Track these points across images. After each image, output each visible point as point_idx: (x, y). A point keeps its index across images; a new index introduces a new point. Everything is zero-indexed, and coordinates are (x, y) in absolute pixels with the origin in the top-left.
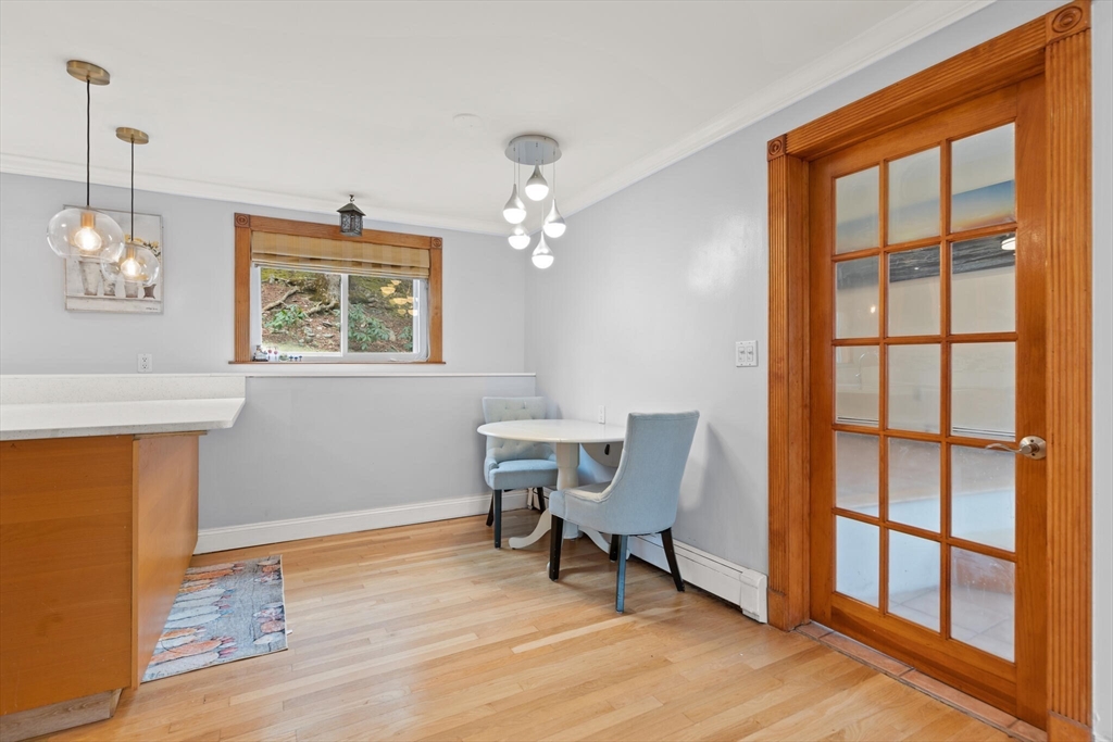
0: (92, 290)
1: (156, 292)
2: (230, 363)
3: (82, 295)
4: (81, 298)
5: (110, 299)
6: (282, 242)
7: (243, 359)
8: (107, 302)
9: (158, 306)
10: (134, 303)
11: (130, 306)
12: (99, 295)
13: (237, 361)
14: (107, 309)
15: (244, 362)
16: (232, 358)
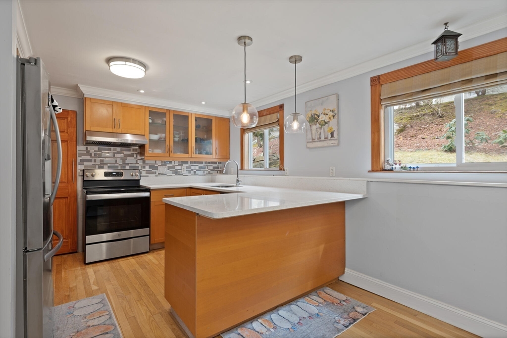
0: (314, 138)
1: (335, 135)
2: (369, 172)
3: (311, 141)
4: (311, 142)
5: (319, 141)
6: (400, 86)
7: (377, 169)
8: (318, 143)
9: (336, 142)
10: (328, 142)
11: (325, 144)
12: (317, 140)
13: (373, 171)
14: (319, 146)
15: (376, 171)
16: (370, 169)
